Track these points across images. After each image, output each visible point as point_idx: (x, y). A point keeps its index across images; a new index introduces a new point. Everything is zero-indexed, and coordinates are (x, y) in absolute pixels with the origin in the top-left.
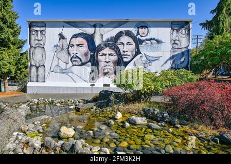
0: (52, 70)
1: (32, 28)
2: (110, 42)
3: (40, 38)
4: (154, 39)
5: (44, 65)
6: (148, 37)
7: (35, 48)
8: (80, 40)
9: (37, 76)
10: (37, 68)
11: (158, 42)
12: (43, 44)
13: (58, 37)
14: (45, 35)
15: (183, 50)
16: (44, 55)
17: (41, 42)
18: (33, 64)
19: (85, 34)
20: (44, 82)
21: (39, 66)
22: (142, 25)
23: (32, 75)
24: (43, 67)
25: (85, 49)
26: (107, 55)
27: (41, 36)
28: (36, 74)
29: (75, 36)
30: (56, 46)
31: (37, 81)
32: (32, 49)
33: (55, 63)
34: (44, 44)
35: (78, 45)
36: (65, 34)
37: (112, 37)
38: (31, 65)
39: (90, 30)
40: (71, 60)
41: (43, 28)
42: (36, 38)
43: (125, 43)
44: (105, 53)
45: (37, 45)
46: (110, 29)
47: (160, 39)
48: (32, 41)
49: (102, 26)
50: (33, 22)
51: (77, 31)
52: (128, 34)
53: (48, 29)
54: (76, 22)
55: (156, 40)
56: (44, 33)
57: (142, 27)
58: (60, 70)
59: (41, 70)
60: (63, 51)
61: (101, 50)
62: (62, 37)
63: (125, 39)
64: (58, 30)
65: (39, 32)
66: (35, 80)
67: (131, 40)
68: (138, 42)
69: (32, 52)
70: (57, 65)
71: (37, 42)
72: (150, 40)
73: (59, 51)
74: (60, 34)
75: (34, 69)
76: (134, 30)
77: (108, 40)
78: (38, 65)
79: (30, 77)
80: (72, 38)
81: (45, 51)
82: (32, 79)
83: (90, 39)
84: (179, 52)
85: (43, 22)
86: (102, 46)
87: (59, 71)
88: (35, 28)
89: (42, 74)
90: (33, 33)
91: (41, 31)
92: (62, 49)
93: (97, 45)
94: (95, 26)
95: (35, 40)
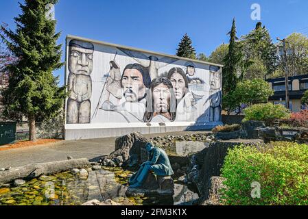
0: (100, 107)
1: (73, 48)
2: (164, 78)
3: (84, 63)
4: (198, 79)
5: (89, 100)
6: (195, 77)
7: (77, 75)
8: (135, 72)
9: (79, 114)
10: (79, 104)
11: (202, 82)
12: (88, 71)
13: (109, 65)
14: (92, 60)
15: (218, 91)
16: (89, 87)
17: (87, 69)
18: (72, 97)
19: (141, 65)
20: (89, 122)
21: (82, 101)
22: (190, 64)
23: (70, 113)
24: (88, 102)
25: (139, 82)
26: (162, 92)
27: (86, 60)
28: (76, 111)
29: (129, 67)
30: (106, 76)
31: (78, 122)
32: (72, 77)
33: (104, 98)
34: (91, 72)
35: (133, 78)
36: (117, 62)
37: (166, 73)
38: (70, 100)
39: (145, 63)
40: (124, 95)
41: (91, 51)
42: (79, 62)
43: (177, 80)
44: (159, 89)
45: (80, 72)
46: (165, 64)
47: (203, 79)
48: (73, 66)
49: (157, 60)
50: (75, 40)
51: (132, 61)
52: (180, 71)
53: (96, 53)
54: (130, 50)
55: (200, 80)
56: (90, 57)
57: (190, 66)
58: (111, 107)
59: (84, 107)
60: (115, 83)
61: (156, 86)
62: (114, 65)
63: (177, 76)
64: (109, 57)
65: (84, 55)
66: (75, 120)
67: (181, 78)
68: (187, 81)
69: (71, 80)
70: (107, 101)
71: (80, 67)
72: (196, 79)
73: (110, 82)
74: (111, 62)
75: (74, 105)
76: (184, 68)
77: (163, 75)
78: (80, 100)
79: (68, 116)
80: (126, 68)
81: (91, 80)
82: (70, 119)
83: (145, 72)
84: (215, 92)
85: (89, 42)
86: (157, 81)
87: (109, 108)
88: (77, 49)
89: (86, 112)
90: (75, 54)
91: (86, 54)
92: (114, 80)
93: (152, 79)
94: (150, 58)
95: (77, 64)
